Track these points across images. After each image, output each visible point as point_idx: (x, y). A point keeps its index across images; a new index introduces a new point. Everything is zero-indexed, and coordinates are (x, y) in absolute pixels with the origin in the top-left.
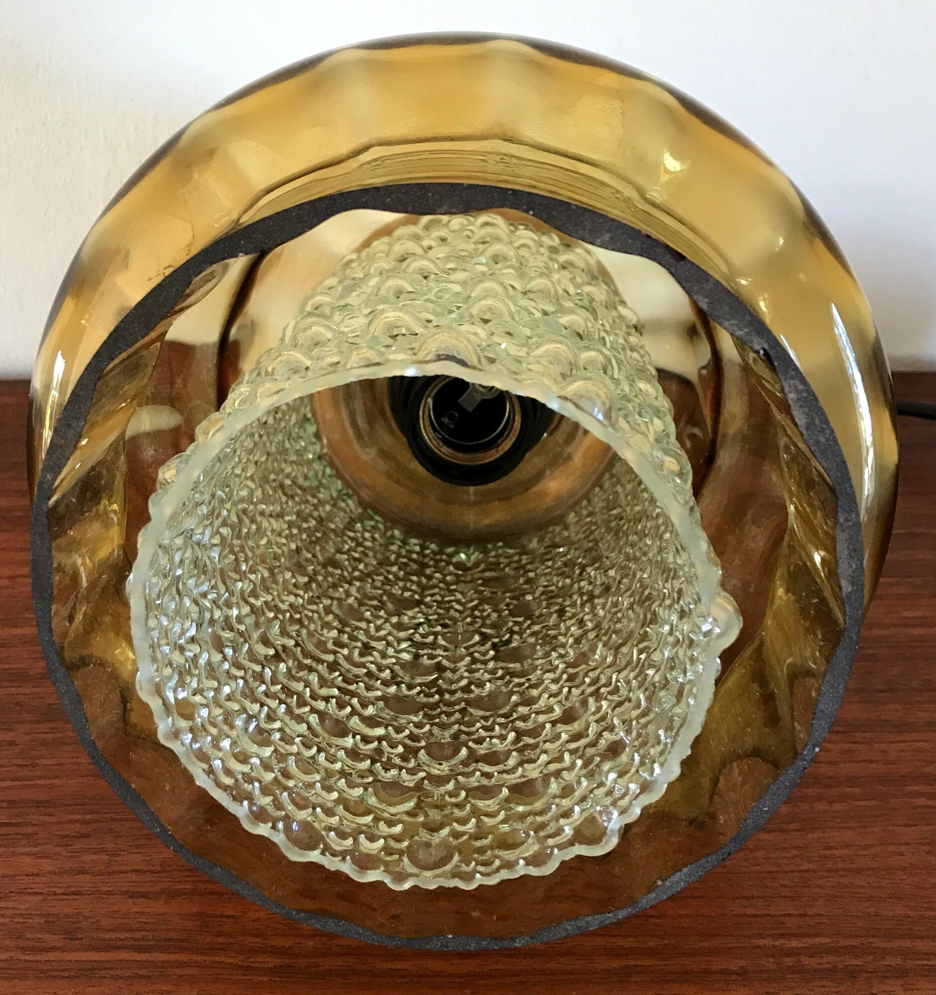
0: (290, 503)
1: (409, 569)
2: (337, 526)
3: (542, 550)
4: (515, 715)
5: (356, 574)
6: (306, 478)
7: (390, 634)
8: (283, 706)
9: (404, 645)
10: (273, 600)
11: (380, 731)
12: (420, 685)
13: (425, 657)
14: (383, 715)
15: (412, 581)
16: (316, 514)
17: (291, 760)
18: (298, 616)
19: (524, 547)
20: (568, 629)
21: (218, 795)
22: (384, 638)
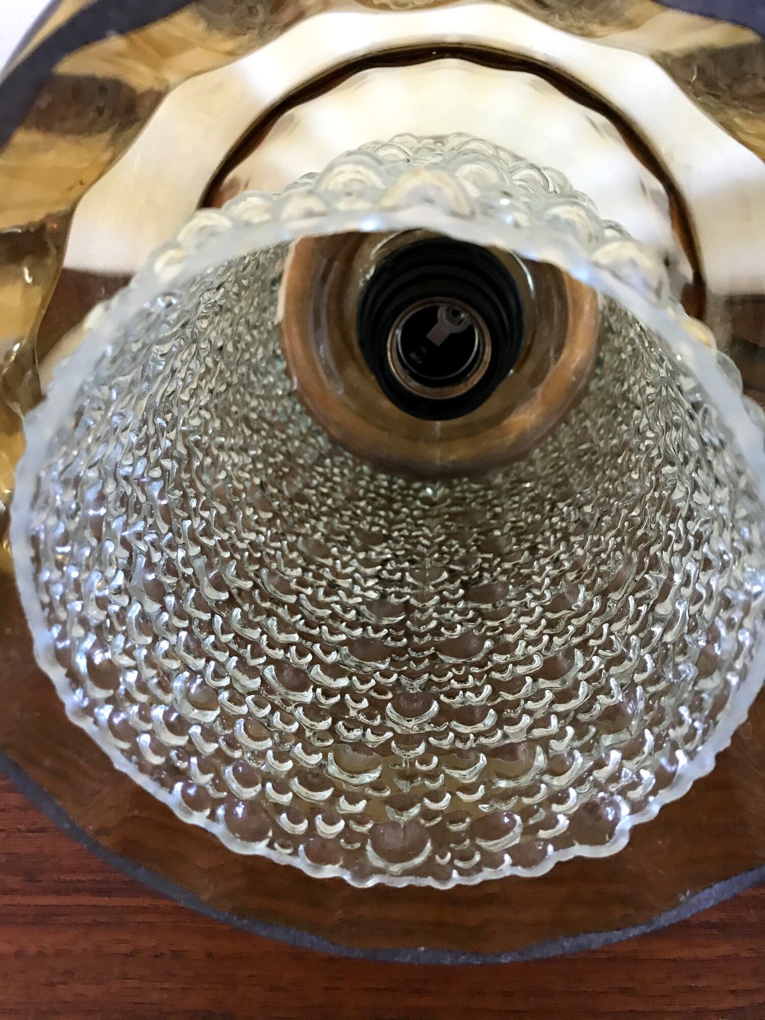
0: (255, 437)
1: (376, 504)
2: (305, 461)
3: (508, 486)
4: (490, 665)
5: (324, 509)
6: (274, 413)
7: (356, 571)
8: (235, 659)
9: (371, 583)
10: (230, 538)
11: (343, 682)
12: (388, 627)
13: (393, 595)
14: (347, 662)
15: (380, 516)
16: (284, 449)
17: (240, 724)
18: (259, 555)
19: (489, 482)
20: (542, 568)
21: (143, 781)
22: (350, 576)
